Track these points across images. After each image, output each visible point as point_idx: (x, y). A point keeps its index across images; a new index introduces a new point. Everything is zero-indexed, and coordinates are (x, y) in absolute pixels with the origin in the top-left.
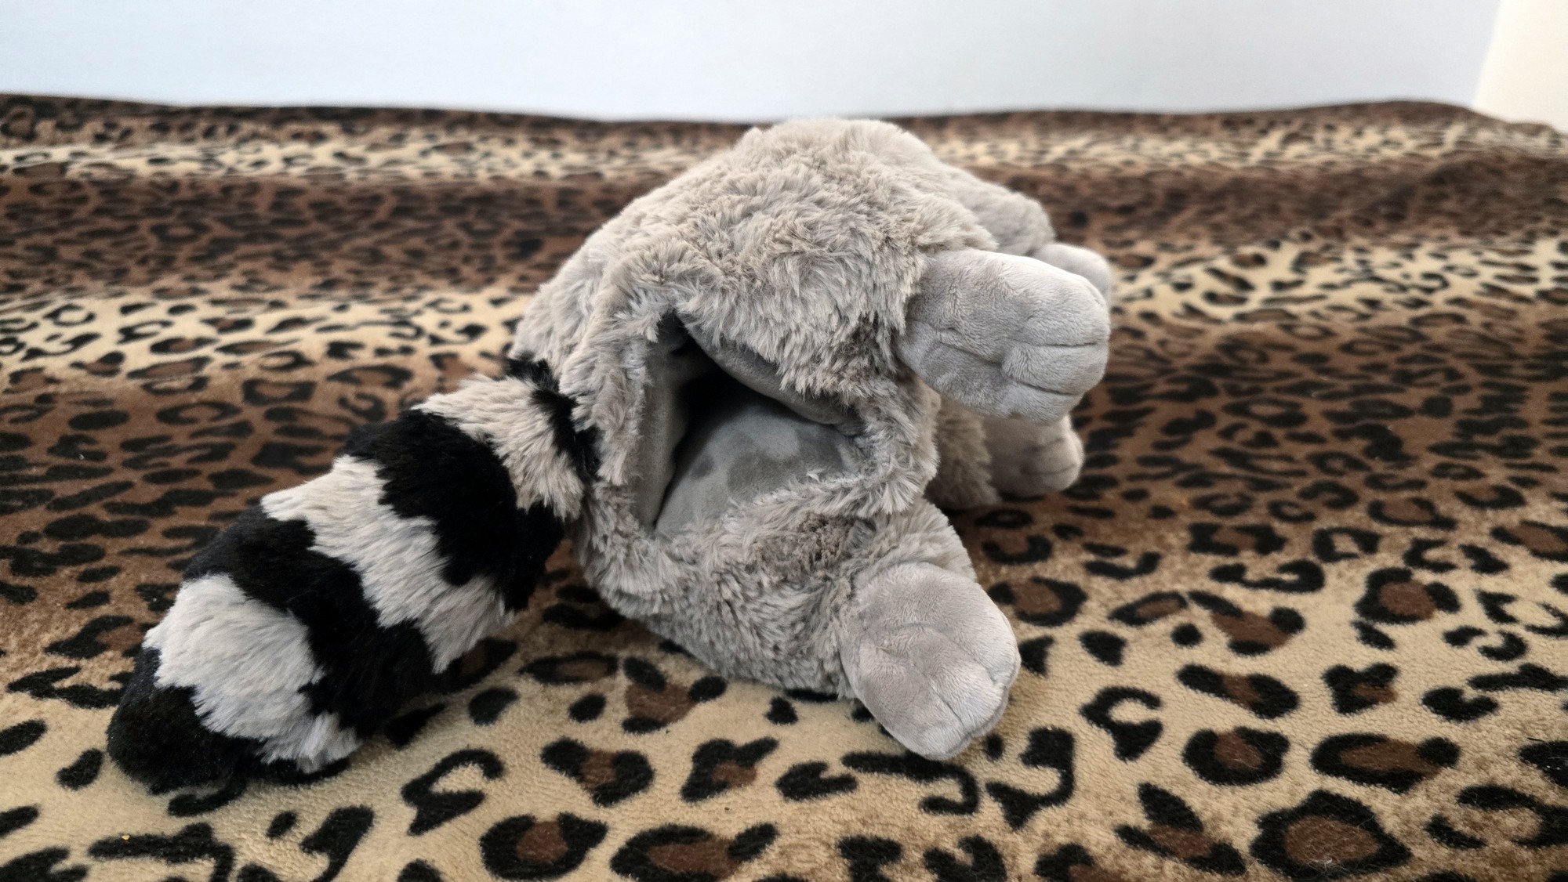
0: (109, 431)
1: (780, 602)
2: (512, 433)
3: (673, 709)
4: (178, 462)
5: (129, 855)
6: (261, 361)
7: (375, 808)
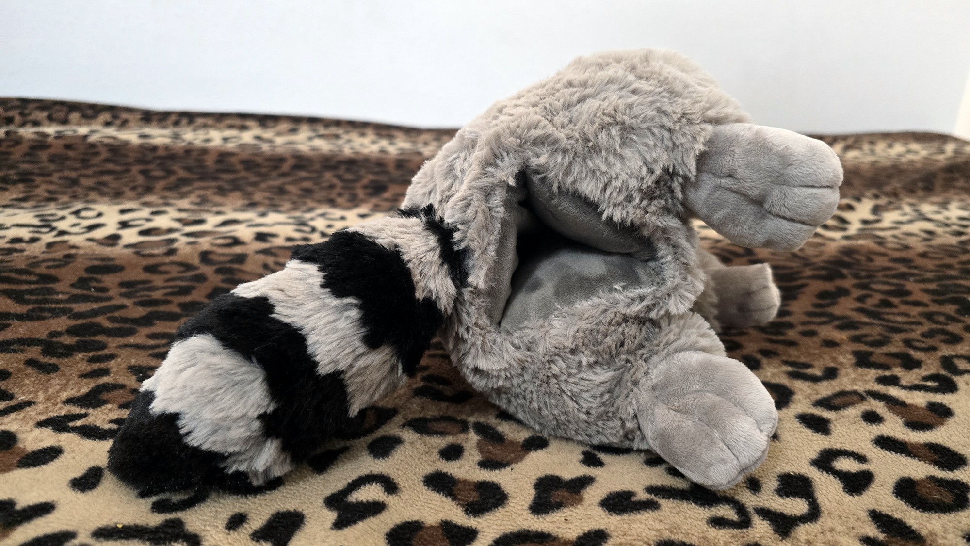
0: (111, 275)
1: (593, 377)
2: (413, 247)
3: (512, 455)
4: (157, 295)
5: (122, 538)
6: (212, 241)
7: (305, 512)
